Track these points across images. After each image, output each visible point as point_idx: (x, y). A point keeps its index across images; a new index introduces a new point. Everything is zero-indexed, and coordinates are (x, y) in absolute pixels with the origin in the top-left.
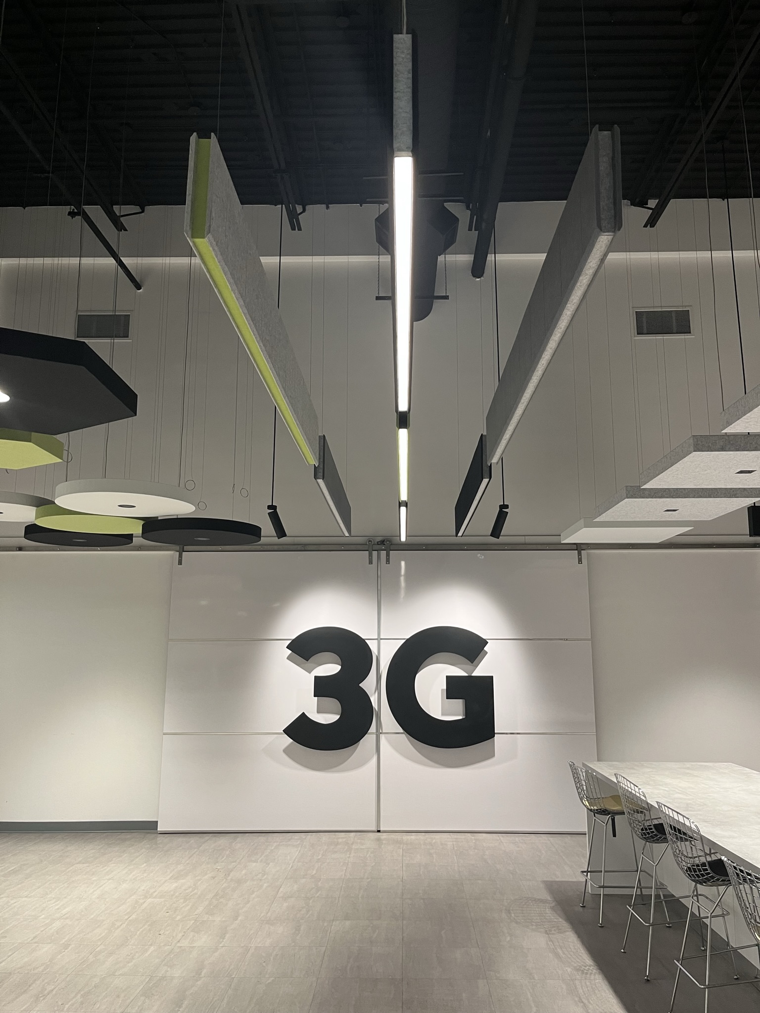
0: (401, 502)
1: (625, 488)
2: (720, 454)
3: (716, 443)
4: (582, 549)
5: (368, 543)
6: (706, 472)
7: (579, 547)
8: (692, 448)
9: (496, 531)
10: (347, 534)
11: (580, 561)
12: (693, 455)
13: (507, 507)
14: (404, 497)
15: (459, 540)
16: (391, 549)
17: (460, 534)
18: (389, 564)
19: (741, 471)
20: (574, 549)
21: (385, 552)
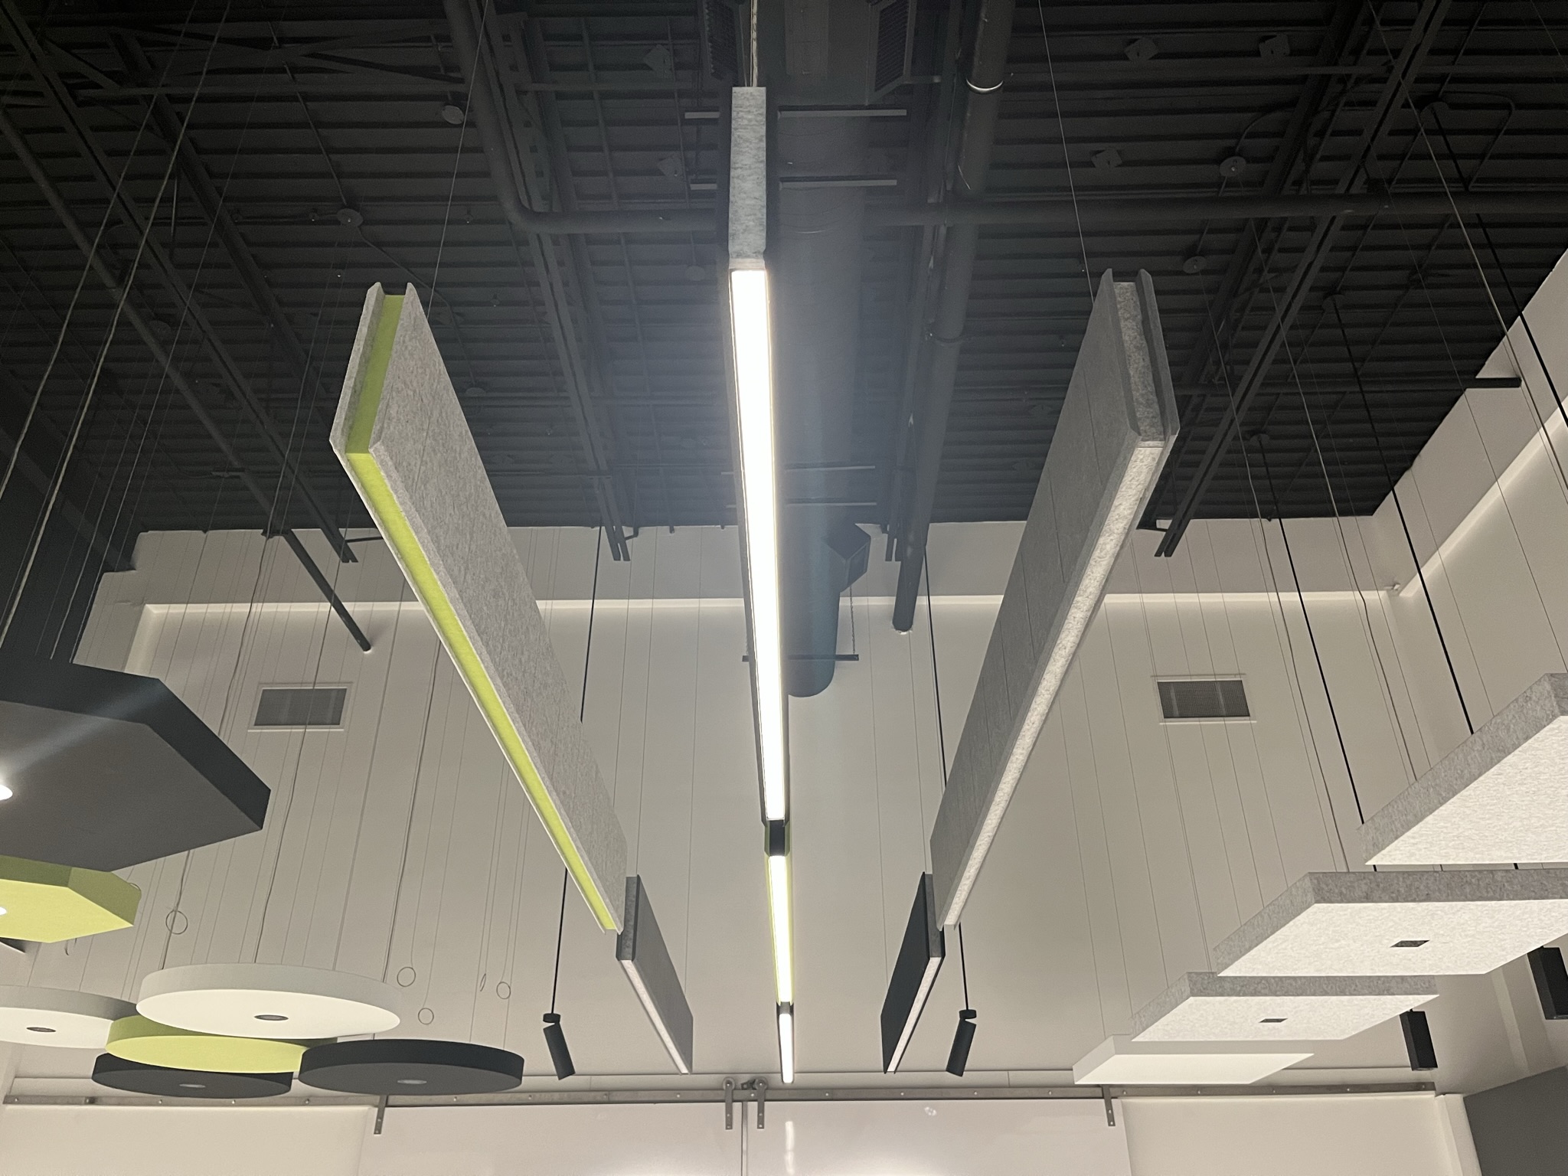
0: (780, 1004)
1: (1186, 977)
2: (1365, 908)
3: (1354, 887)
4: (1113, 1096)
5: (724, 1087)
6: (1337, 945)
7: (1106, 1093)
8: (1310, 896)
9: (957, 1063)
10: (684, 1070)
11: (1111, 1120)
12: (1315, 910)
13: (972, 1014)
14: (785, 995)
15: (891, 1078)
16: (768, 1097)
17: (892, 1068)
18: (763, 1128)
19: (1402, 942)
20: (1101, 1095)
21: (755, 1104)
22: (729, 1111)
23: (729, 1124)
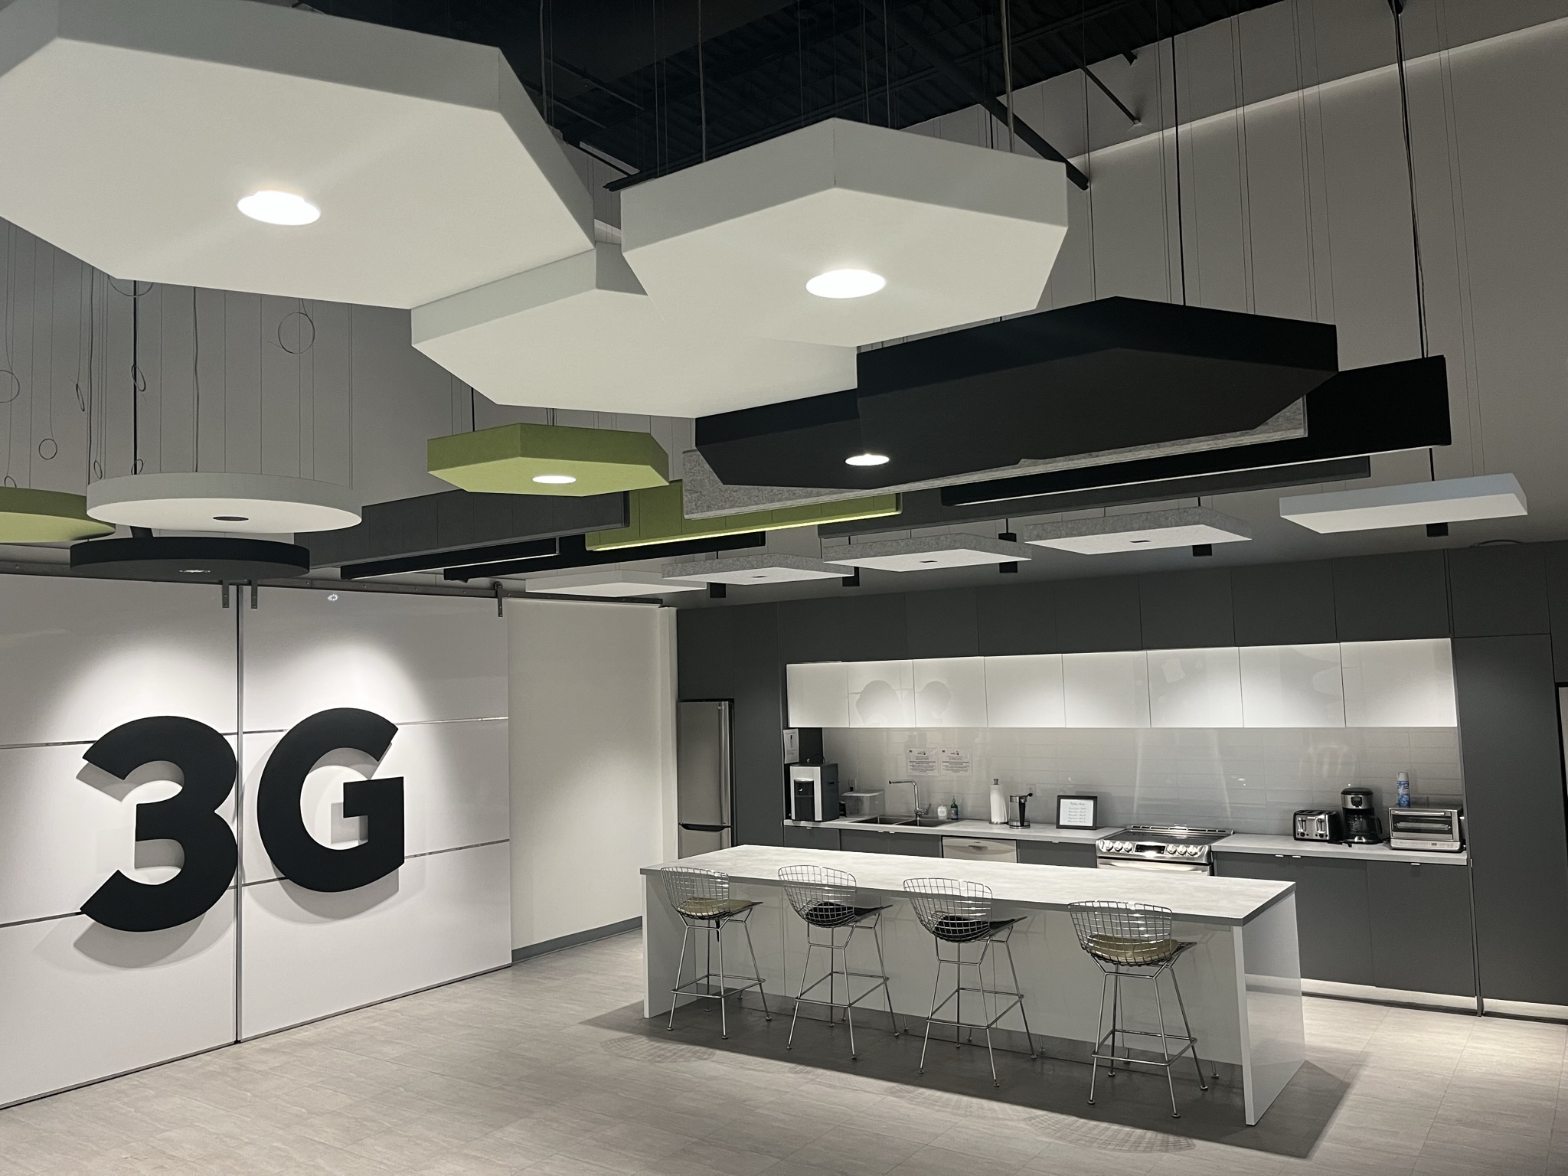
4: (502, 596)
7: (498, 594)
11: (500, 613)
16: (260, 584)
18: (256, 608)
20: (494, 596)
21: (249, 588)
22: (226, 593)
23: (226, 604)
